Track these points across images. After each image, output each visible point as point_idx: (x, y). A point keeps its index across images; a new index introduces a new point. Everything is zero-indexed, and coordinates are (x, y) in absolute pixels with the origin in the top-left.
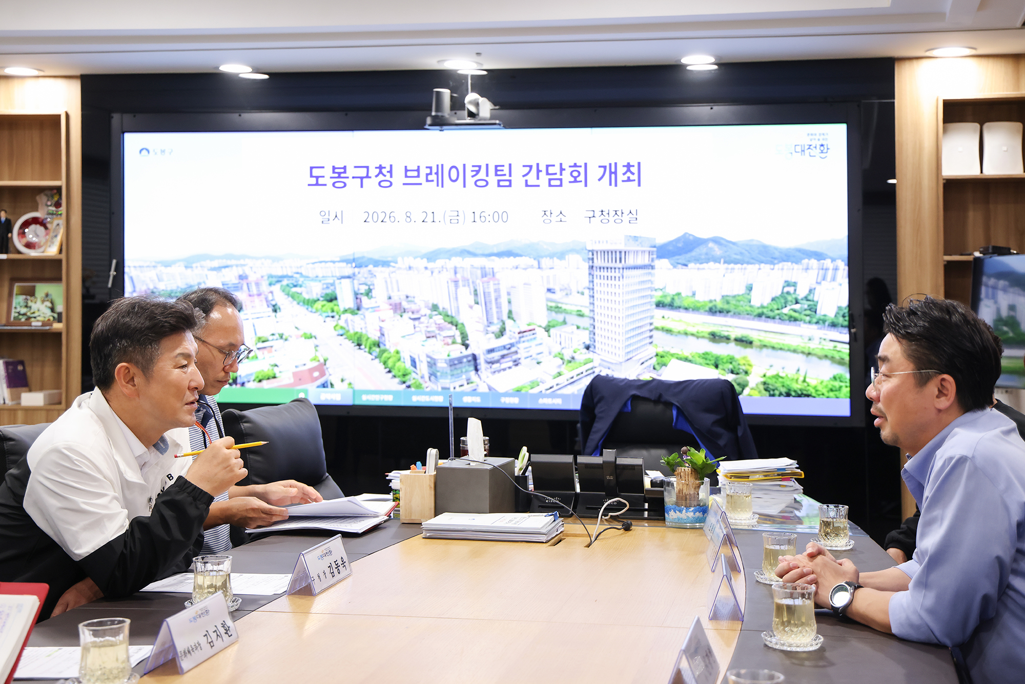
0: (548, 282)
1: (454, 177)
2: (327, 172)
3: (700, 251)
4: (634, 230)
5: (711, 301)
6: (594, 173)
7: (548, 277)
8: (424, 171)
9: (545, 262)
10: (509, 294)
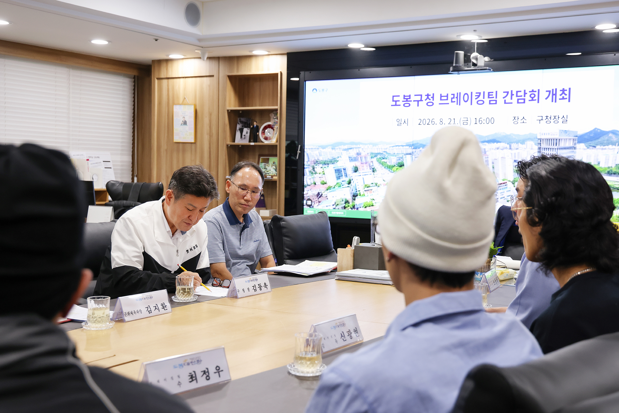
0: (515, 157)
1: (466, 99)
2: (401, 98)
3: (605, 138)
4: (565, 127)
5: (609, 168)
6: (543, 95)
7: (515, 154)
8: (450, 97)
9: (514, 146)
10: (493, 163)
